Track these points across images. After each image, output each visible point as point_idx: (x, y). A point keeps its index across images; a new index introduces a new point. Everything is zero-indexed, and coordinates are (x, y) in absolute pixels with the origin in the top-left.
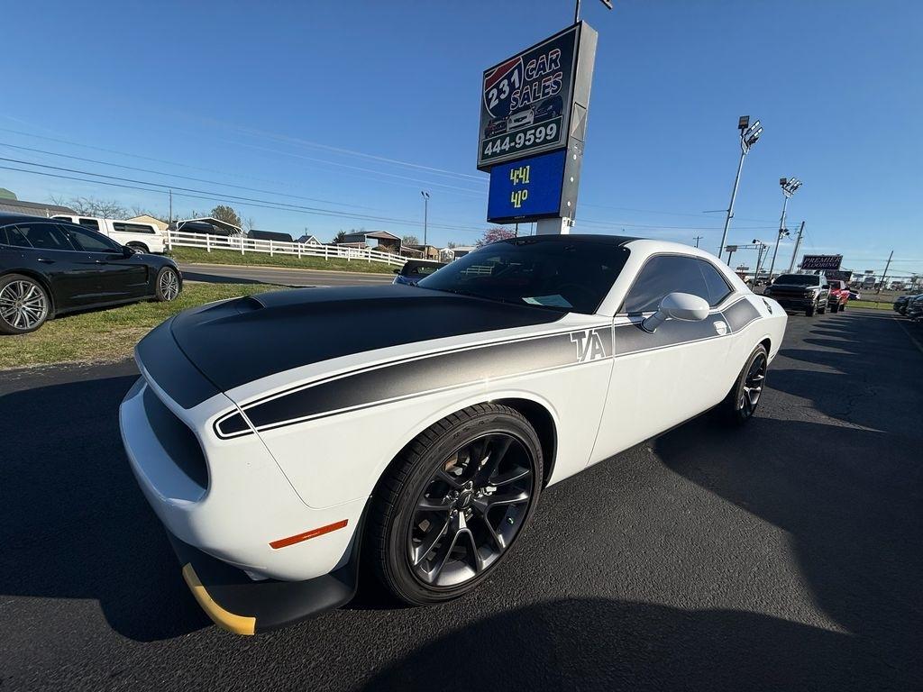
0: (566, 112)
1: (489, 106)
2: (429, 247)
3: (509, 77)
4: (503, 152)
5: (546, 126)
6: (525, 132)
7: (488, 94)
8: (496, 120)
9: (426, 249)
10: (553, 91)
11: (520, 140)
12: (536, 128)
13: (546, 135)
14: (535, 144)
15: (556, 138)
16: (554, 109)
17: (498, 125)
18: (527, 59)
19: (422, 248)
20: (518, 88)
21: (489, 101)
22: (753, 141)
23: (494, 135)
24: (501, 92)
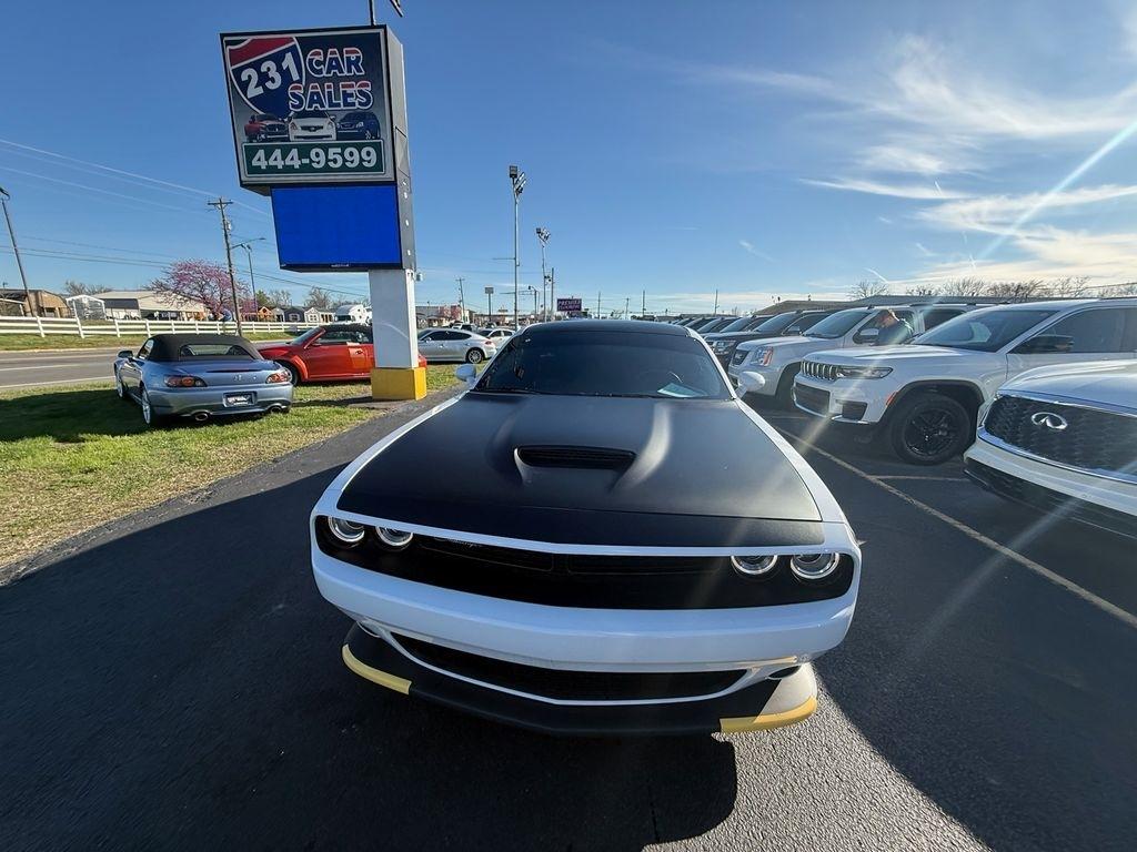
0: (385, 135)
1: (246, 95)
2: (36, 293)
3: (278, 59)
4: (288, 169)
5: (360, 147)
6: (326, 148)
7: (238, 73)
8: (263, 118)
9: (32, 296)
10: (360, 104)
11: (318, 158)
12: (344, 147)
13: (362, 160)
14: (344, 169)
15: (379, 167)
16: (367, 127)
17: (272, 127)
18: (307, 44)
19: (21, 296)
20: (300, 81)
21: (244, 86)
22: (519, 191)
23: (264, 141)
24: (264, 78)
